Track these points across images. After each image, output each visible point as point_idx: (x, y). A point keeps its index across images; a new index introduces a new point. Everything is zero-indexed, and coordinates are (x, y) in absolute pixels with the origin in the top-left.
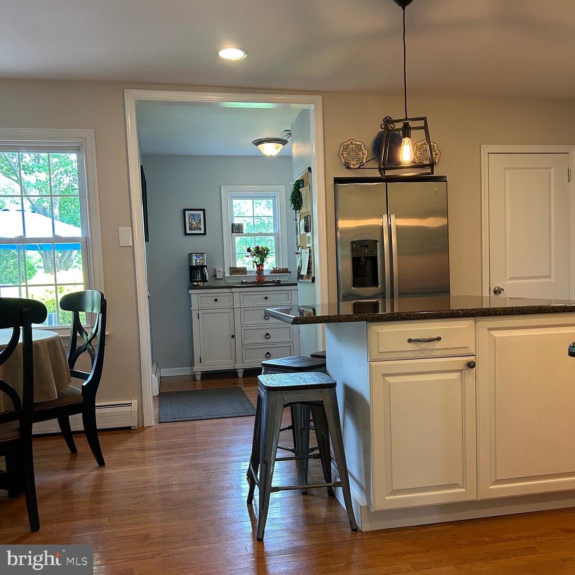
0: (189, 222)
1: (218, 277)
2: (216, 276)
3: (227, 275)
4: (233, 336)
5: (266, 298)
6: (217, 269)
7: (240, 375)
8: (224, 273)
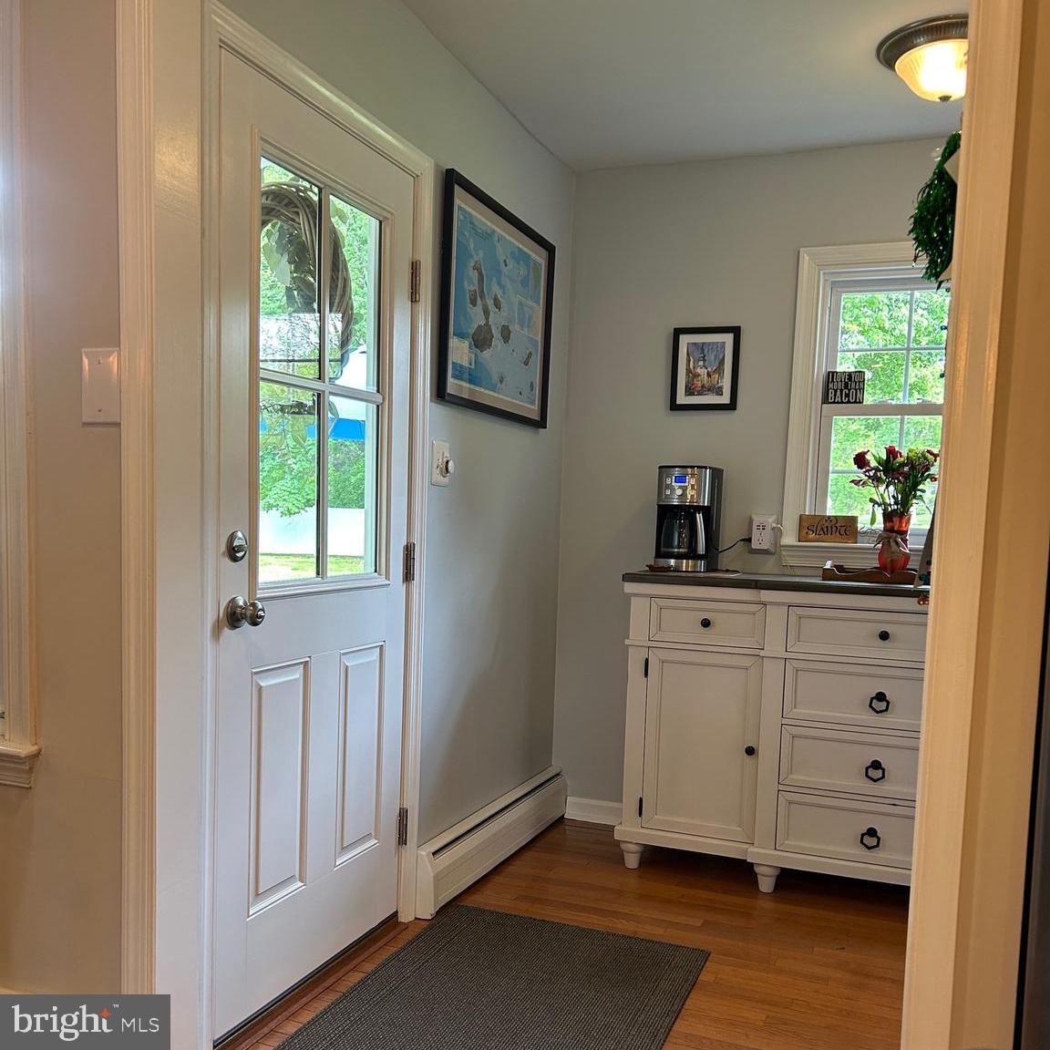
0: (688, 371)
1: (755, 545)
2: (749, 540)
3: (789, 539)
4: (750, 751)
5: (884, 636)
6: (753, 517)
7: (766, 884)
8: (778, 533)
